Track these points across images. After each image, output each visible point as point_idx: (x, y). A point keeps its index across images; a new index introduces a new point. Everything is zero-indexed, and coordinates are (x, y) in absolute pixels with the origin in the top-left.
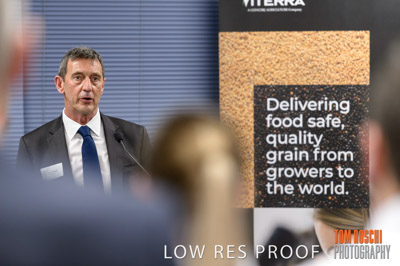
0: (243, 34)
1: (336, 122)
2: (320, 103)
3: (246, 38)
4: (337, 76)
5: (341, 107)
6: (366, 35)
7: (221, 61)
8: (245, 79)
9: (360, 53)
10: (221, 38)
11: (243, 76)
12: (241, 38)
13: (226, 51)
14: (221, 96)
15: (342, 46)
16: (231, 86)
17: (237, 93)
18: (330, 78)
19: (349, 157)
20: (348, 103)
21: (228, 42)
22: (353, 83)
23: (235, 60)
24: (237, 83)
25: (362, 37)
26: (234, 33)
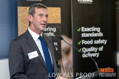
0: (25, 7)
1: (52, 34)
2: (48, 29)
3: (26, 9)
4: (52, 21)
5: (54, 30)
6: (60, 9)
7: (18, 16)
8: (26, 21)
9: (58, 14)
10: (18, 9)
11: (25, 21)
12: (25, 9)
13: (20, 13)
14: (18, 27)
15: (53, 12)
16: (22, 24)
17: (24, 26)
18: (50, 21)
19: (56, 44)
20: (55, 29)
21: (20, 10)
22: (57, 23)
23: (23, 15)
24: (24, 23)
25: (58, 9)
26: (22, 7)
